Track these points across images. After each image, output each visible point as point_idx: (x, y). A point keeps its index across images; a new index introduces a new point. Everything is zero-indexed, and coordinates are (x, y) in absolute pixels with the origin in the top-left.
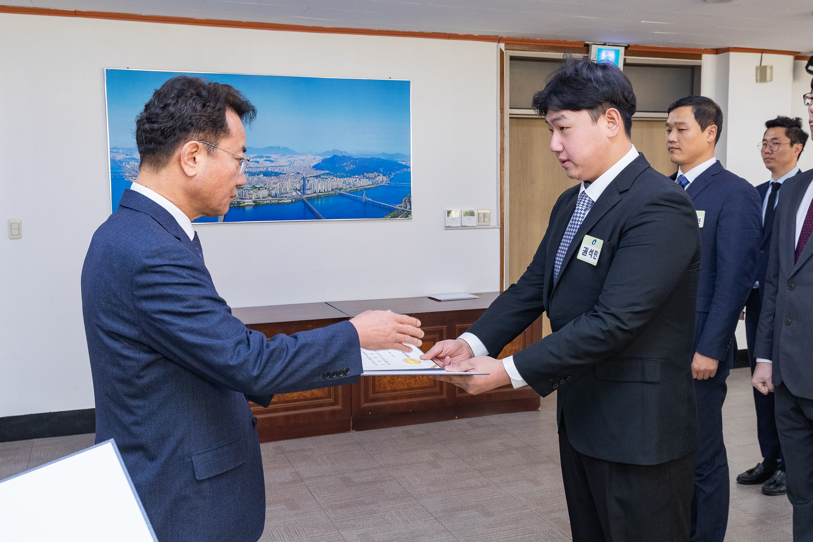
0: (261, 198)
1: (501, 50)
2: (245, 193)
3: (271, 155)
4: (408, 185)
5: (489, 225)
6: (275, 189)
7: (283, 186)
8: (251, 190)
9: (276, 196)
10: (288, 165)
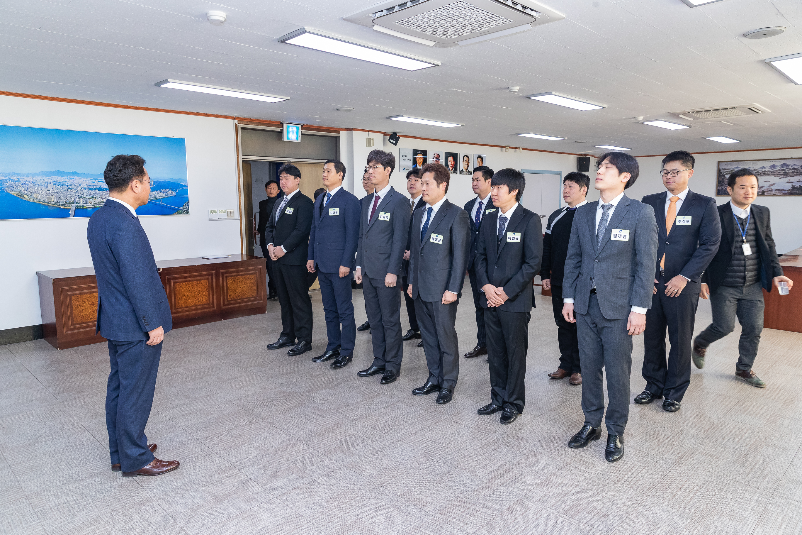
1: (235, 124)
5: (233, 218)
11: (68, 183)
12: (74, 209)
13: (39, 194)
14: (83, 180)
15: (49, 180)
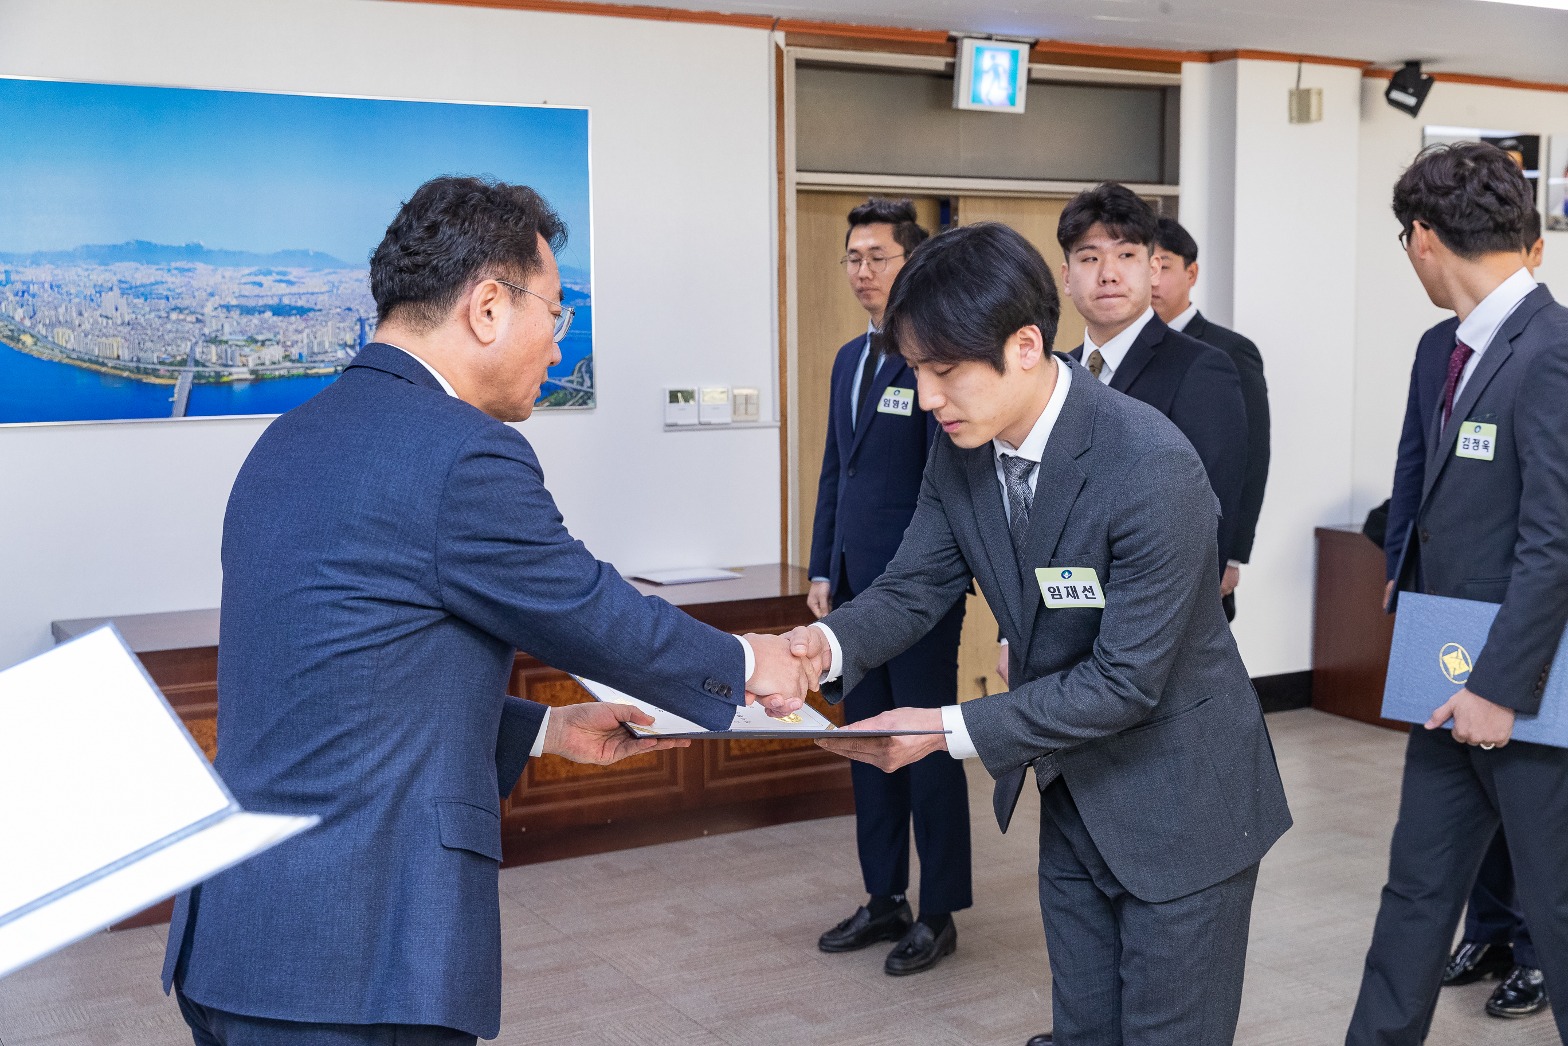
0: (267, 363)
1: (778, 47)
2: (232, 352)
3: (289, 269)
4: (586, 334)
5: (755, 421)
6: (300, 344)
7: (315, 338)
8: (244, 346)
9: (300, 360)
10: (328, 292)
11: (172, 286)
12: (188, 386)
13: (69, 331)
14: (223, 277)
15: (107, 276)
